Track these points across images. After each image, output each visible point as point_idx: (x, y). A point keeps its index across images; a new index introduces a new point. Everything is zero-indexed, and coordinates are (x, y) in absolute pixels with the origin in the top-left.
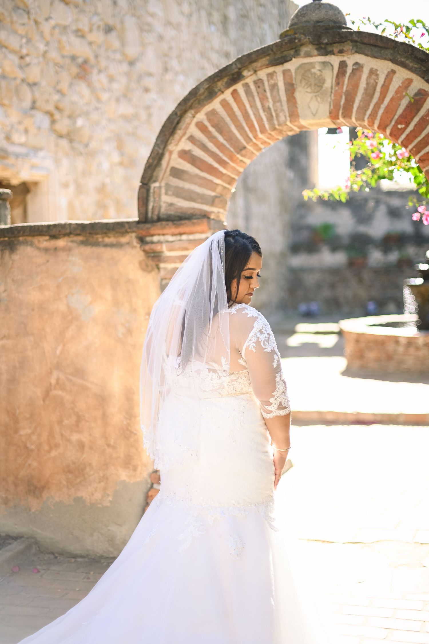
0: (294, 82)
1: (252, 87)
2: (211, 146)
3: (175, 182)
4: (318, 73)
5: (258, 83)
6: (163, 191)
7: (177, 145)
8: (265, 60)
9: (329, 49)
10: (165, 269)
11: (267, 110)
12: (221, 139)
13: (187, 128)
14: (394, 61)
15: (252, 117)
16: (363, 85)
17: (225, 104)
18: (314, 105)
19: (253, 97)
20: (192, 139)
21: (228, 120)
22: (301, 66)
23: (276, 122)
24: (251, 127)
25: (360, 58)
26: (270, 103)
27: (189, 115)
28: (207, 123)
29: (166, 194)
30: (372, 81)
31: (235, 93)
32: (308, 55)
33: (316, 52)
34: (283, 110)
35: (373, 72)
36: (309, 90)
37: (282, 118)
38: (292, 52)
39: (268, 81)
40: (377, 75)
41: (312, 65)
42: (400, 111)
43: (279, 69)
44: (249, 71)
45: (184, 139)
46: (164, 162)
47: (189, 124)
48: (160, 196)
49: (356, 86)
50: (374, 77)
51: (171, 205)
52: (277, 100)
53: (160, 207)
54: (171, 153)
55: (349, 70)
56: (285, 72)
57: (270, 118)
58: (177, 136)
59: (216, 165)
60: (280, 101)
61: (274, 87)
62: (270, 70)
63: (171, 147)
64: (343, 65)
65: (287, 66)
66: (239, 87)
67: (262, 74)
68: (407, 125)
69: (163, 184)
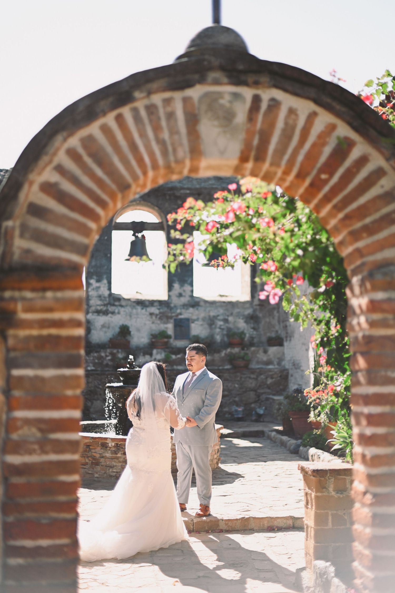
0: (197, 112)
1: (143, 113)
2: (86, 180)
3: (35, 222)
4: (228, 105)
5: (151, 109)
6: (17, 233)
7: (40, 174)
8: (162, 82)
9: (243, 78)
10: (16, 337)
11: (161, 143)
12: (99, 172)
13: (55, 154)
14: (317, 102)
15: (142, 148)
16: (280, 124)
17: (105, 129)
18: (222, 141)
19: (143, 125)
20: (60, 169)
21: (109, 149)
22: (207, 95)
23: (172, 158)
24: (140, 161)
25: (278, 94)
26: (166, 135)
27: (59, 138)
28: (81, 151)
29: (22, 236)
30: (291, 122)
31: (119, 119)
32: (217, 82)
33: (225, 80)
34: (181, 144)
35: (292, 111)
36: (216, 123)
37: (180, 154)
38: (196, 77)
39: (164, 107)
40: (297, 115)
41: (220, 95)
42: (323, 159)
43: (178, 96)
44: (142, 92)
45: (49, 169)
46: (22, 196)
47: (58, 149)
48: (12, 238)
49: (272, 125)
50: (293, 116)
51: (28, 251)
52: (174, 131)
53: (12, 254)
54: (31, 183)
55: (264, 106)
56: (186, 100)
57: (165, 153)
58: (41, 163)
59: (92, 204)
60: (178, 133)
61: (171, 116)
62: (167, 95)
63: (32, 176)
64: (256, 100)
65: (189, 92)
66: (126, 111)
67: (157, 99)
68: (331, 175)
69: (18, 223)
